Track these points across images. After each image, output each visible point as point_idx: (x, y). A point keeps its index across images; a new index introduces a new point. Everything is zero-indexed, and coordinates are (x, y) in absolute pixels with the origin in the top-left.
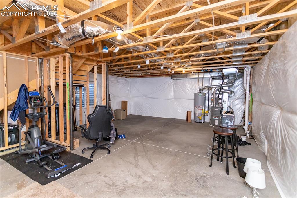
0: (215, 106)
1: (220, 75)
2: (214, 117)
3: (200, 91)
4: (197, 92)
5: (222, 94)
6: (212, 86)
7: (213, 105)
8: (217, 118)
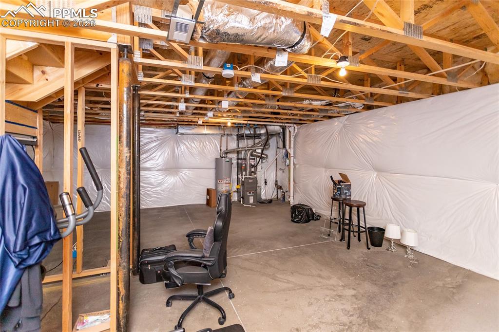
0: (248, 176)
1: (252, 133)
2: (248, 193)
3: (224, 155)
4: (219, 157)
5: (255, 159)
6: (247, 148)
7: (246, 175)
8: (253, 193)
